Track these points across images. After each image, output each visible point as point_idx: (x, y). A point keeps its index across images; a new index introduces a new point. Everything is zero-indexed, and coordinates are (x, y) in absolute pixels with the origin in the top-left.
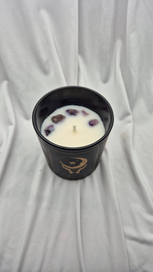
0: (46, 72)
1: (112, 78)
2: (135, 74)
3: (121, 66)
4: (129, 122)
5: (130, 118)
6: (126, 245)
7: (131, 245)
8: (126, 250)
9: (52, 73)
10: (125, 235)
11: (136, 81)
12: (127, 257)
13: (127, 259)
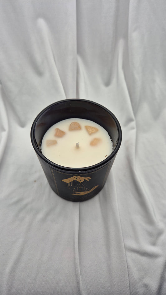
0: (40, 73)
1: (114, 81)
2: (138, 77)
3: (123, 67)
4: (133, 128)
5: (133, 124)
6: (126, 257)
7: (131, 257)
8: (126, 263)
9: (47, 75)
10: (125, 247)
11: (139, 83)
12: (127, 270)
13: (127, 272)
